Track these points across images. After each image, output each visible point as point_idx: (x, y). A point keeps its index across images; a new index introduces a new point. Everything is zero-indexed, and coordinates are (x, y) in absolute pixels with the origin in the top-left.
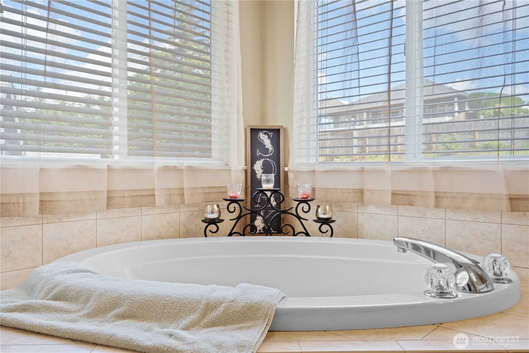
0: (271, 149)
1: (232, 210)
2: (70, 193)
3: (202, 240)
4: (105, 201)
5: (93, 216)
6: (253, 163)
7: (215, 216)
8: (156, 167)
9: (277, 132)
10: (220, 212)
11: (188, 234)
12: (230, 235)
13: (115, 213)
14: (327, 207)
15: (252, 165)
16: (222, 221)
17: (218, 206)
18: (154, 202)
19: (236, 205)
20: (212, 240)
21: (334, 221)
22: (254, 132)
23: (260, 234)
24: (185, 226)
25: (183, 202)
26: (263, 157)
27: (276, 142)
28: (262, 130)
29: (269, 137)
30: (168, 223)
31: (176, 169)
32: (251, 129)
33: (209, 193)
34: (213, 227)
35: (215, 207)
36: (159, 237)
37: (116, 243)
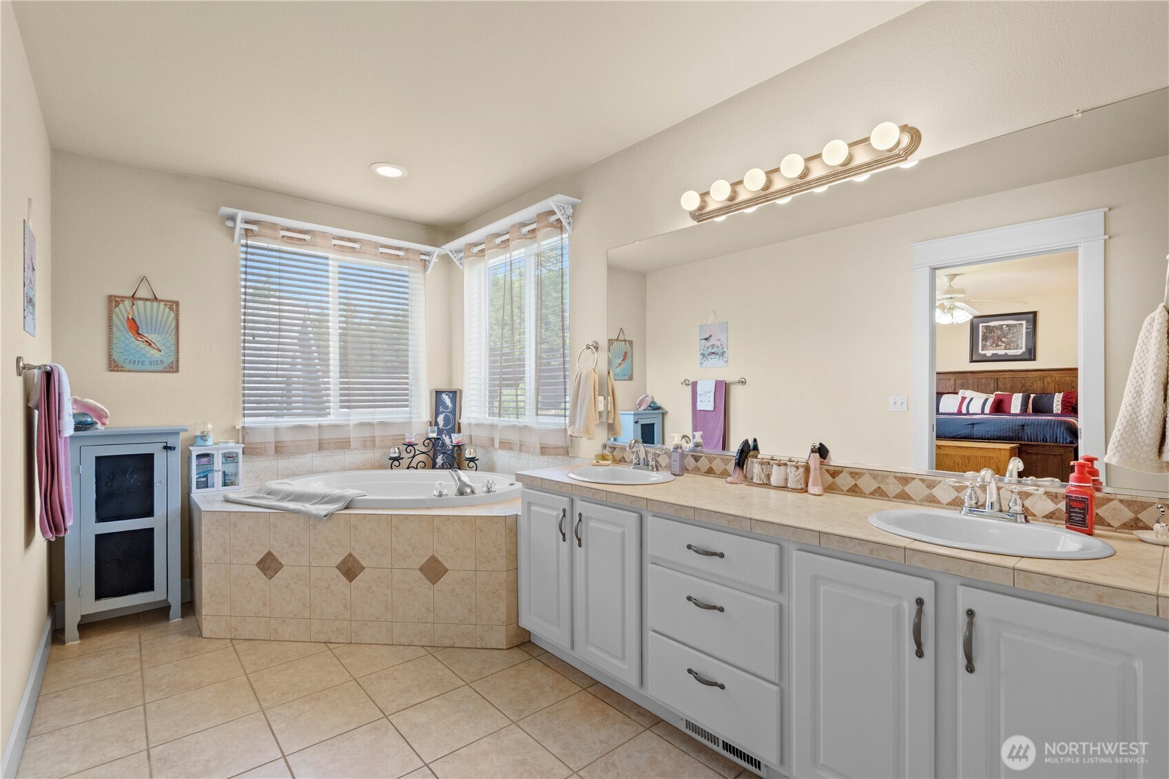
0: (450, 406)
1: (409, 451)
2: (293, 441)
3: (389, 472)
4: (317, 446)
5: (310, 455)
6: (436, 417)
7: (396, 455)
8: (352, 423)
9: (455, 393)
10: (400, 452)
11: (382, 467)
12: (408, 468)
13: (325, 453)
14: (472, 450)
15: (436, 418)
16: (403, 458)
17: (398, 449)
18: (350, 446)
19: (411, 448)
20: (395, 472)
21: (478, 460)
22: (438, 393)
23: (439, 468)
24: (379, 461)
25: (374, 446)
26: (443, 412)
27: (454, 401)
28: (444, 392)
29: (449, 397)
30: (365, 460)
31: (370, 425)
32: (436, 392)
33: (396, 439)
34: (396, 463)
35: (396, 449)
36: (358, 469)
37: (326, 472)
